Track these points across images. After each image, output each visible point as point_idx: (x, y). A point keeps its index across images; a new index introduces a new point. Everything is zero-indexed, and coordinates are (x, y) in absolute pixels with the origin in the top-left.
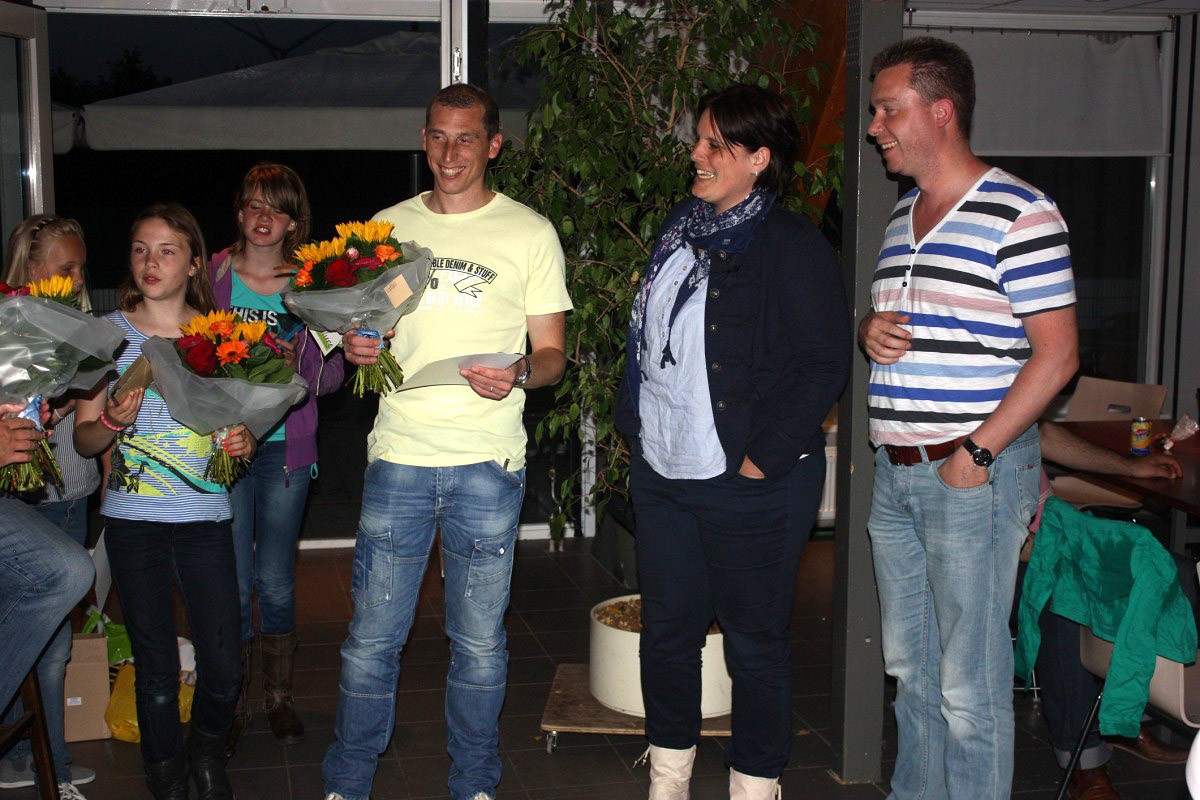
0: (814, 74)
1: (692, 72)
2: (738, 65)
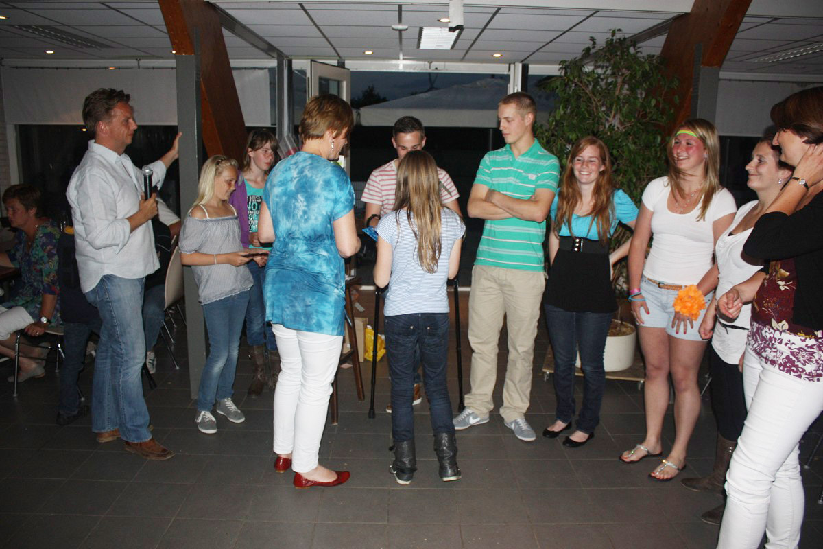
0: (677, 99)
1: (622, 97)
2: (641, 94)
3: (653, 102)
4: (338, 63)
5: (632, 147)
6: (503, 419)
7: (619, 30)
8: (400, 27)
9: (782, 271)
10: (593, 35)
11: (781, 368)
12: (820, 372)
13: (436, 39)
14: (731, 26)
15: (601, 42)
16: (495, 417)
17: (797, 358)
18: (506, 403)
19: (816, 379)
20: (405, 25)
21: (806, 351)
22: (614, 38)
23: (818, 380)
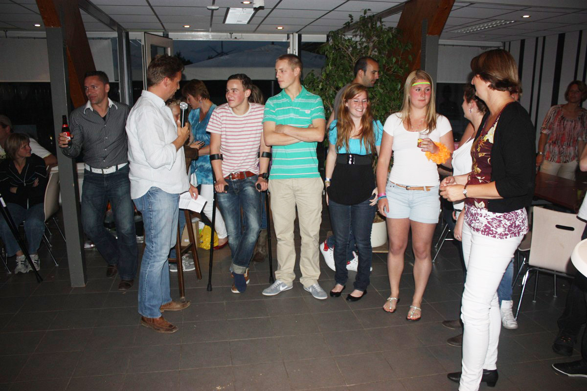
0: (410, 58)
3: (394, 60)
4: (163, 34)
5: (381, 91)
6: (303, 285)
7: (369, 10)
8: (213, 7)
9: (478, 169)
10: (350, 13)
11: (483, 233)
12: (507, 232)
13: (238, 16)
14: (446, 8)
15: (356, 18)
16: (297, 285)
17: (492, 225)
18: (304, 275)
19: (504, 237)
20: (217, 6)
21: (497, 220)
22: (366, 15)
23: (506, 238)
